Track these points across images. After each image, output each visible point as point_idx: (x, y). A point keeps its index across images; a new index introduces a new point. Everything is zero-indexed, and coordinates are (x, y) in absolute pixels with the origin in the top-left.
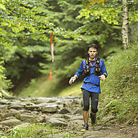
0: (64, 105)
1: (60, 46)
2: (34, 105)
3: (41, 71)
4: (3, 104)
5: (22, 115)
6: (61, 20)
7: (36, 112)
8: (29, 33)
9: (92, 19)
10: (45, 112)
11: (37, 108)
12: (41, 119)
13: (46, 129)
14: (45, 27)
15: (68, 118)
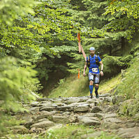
0: (95, 103)
1: (86, 45)
2: (66, 106)
3: (69, 70)
4: (34, 106)
5: (54, 116)
6: (86, 18)
7: (68, 113)
8: (55, 34)
9: (117, 15)
10: (77, 112)
11: (69, 108)
12: (74, 119)
13: (80, 130)
14: (71, 27)
15: (101, 116)
